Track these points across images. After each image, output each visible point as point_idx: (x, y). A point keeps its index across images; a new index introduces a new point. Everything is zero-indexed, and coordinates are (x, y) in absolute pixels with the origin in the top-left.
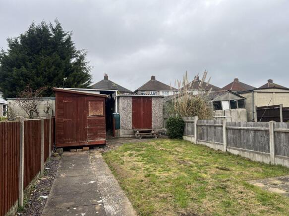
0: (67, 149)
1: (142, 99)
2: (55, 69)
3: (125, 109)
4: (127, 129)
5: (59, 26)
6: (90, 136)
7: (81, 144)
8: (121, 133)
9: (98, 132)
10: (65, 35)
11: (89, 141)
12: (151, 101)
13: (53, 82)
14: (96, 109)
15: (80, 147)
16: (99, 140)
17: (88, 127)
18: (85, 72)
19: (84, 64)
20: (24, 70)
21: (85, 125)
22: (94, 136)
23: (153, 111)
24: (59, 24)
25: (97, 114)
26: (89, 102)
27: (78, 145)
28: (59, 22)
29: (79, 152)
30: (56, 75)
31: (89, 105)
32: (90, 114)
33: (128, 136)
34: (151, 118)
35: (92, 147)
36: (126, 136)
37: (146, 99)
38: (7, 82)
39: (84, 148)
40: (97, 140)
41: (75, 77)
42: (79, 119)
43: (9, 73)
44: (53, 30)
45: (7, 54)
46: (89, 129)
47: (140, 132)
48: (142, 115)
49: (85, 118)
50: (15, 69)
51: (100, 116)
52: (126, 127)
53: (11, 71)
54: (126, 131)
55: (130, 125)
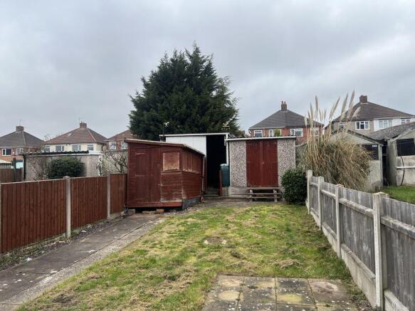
0: (139, 210)
1: (261, 143)
2: (188, 108)
3: (236, 158)
4: (239, 187)
5: (197, 51)
6: (164, 196)
7: (155, 205)
8: (231, 191)
9: (173, 192)
10: (204, 61)
11: (163, 201)
12: (276, 146)
13: (186, 124)
14: (172, 161)
15: (153, 209)
16: (174, 201)
17: (162, 185)
18: (228, 106)
19: (227, 96)
20: (154, 113)
21: (158, 182)
22: (169, 197)
23: (279, 160)
24: (197, 49)
25: (173, 168)
26: (164, 154)
27: (151, 206)
28: (198, 46)
29: (151, 215)
30: (188, 116)
31: (164, 157)
32: (165, 168)
33: (240, 196)
34: (277, 171)
35: (167, 209)
36: (237, 196)
37: (268, 143)
38: (141, 128)
39: (158, 210)
40: (171, 201)
41: (212, 115)
42: (152, 175)
43: (141, 119)
44: (191, 57)
45: (142, 96)
46: (163, 187)
47: (254, 191)
48: (261, 168)
49: (159, 174)
50: (145, 112)
51: (175, 171)
52: (238, 184)
53: (143, 116)
54: (238, 189)
55: (244, 181)
